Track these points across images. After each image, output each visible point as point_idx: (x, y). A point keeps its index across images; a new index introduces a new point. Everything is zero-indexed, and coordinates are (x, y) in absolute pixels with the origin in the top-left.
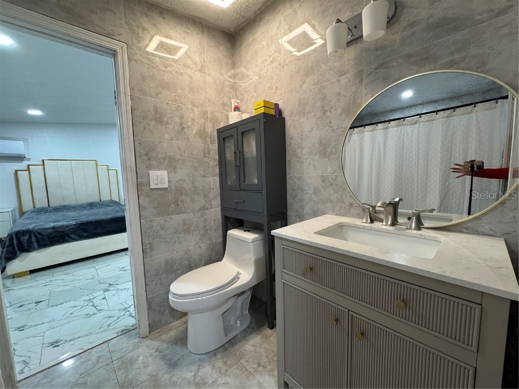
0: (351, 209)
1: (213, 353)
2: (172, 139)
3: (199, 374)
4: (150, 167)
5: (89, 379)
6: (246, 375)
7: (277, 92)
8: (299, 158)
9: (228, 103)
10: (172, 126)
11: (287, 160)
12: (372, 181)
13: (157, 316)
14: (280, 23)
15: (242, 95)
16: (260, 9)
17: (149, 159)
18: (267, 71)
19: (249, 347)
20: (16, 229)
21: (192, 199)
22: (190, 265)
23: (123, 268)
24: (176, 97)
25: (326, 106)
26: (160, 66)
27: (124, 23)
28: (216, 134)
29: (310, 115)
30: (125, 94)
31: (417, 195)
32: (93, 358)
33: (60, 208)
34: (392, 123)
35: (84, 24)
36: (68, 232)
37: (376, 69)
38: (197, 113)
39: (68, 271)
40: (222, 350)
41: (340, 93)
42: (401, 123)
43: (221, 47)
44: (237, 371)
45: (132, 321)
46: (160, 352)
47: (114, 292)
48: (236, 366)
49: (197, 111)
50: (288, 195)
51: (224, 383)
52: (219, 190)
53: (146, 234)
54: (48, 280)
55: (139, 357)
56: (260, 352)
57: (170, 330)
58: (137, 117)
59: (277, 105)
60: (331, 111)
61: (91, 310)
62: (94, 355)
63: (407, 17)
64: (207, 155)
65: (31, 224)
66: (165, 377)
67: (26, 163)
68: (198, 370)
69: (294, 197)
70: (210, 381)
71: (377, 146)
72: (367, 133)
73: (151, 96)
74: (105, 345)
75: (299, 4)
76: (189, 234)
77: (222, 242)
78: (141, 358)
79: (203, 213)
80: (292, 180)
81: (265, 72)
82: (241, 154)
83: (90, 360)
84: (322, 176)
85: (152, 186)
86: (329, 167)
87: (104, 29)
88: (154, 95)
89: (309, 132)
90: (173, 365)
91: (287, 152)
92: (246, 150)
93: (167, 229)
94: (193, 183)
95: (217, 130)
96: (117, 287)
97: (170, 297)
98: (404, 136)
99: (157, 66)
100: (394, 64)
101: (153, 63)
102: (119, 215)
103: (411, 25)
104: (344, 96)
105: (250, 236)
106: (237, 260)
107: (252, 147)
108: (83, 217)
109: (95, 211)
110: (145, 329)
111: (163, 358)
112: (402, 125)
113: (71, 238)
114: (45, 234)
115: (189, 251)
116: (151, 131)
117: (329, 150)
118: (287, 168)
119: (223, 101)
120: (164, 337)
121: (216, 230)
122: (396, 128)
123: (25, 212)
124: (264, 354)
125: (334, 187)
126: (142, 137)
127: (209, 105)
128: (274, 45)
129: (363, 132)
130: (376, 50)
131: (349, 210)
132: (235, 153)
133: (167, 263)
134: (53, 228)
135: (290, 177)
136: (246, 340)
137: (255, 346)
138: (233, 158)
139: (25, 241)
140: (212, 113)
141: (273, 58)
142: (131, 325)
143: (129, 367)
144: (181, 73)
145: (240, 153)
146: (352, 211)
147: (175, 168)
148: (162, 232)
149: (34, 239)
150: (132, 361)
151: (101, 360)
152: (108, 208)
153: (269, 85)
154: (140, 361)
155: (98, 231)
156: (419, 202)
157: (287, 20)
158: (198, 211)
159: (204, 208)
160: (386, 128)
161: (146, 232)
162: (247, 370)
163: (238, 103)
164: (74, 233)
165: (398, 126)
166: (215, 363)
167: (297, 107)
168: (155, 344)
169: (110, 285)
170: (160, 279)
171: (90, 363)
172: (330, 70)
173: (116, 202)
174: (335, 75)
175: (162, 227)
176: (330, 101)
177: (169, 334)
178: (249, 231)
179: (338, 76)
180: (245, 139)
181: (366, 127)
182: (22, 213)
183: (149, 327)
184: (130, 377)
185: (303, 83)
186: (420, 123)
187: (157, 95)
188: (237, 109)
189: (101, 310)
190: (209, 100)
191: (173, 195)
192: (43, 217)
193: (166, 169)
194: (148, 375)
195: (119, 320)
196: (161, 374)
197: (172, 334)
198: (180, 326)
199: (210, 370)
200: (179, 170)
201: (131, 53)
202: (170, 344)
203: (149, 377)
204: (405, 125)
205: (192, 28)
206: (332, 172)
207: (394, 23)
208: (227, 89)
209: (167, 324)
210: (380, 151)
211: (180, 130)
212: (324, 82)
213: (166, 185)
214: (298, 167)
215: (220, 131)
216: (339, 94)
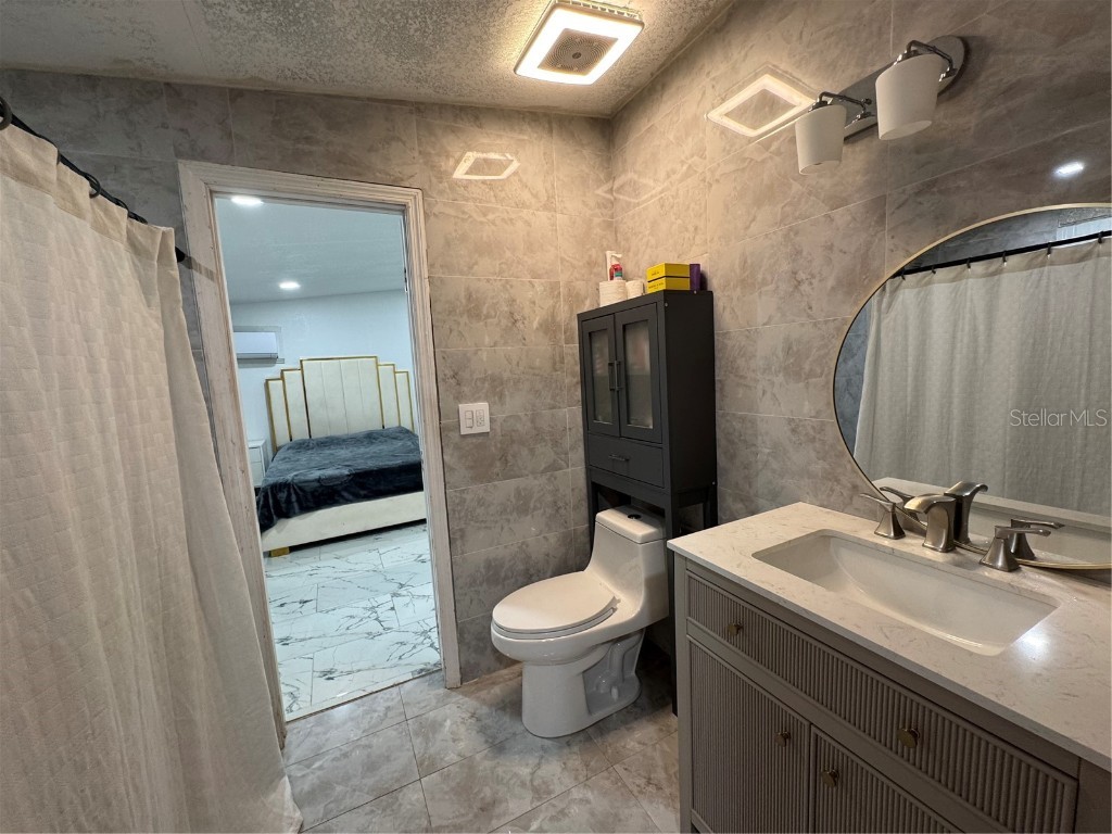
0: (855, 499)
1: (566, 741)
2: (495, 344)
3: (539, 772)
4: (459, 398)
5: (375, 741)
6: (622, 794)
7: (697, 237)
8: (741, 377)
9: (600, 260)
10: (496, 320)
11: (717, 378)
12: (951, 403)
13: (473, 655)
14: (704, 93)
15: (627, 240)
16: (663, 65)
17: (459, 384)
18: (677, 194)
19: (632, 743)
20: (272, 480)
21: (532, 451)
22: (528, 570)
23: (420, 556)
24: (503, 266)
25: (800, 272)
26: (474, 215)
27: (416, 154)
28: (575, 324)
29: (766, 288)
30: (421, 276)
31: (1086, 446)
32: (379, 709)
33: (326, 442)
34: (1013, 260)
35: (360, 175)
36: (340, 488)
37: (919, 193)
38: (539, 288)
39: (338, 553)
40: (581, 737)
41: (832, 245)
42: (1040, 259)
43: (584, 152)
44: (607, 782)
45: (433, 657)
46: (478, 720)
47: (407, 599)
48: (605, 774)
49: (539, 285)
50: (719, 451)
51: (581, 800)
52: (581, 430)
53: (454, 514)
54: (314, 565)
55: (445, 721)
56: (653, 759)
57: (494, 683)
58: (439, 313)
59: (694, 268)
60: (811, 284)
61: (374, 627)
62: (381, 703)
63: (994, 75)
64: (558, 365)
65: (289, 470)
66: (484, 765)
67: (279, 367)
68: (539, 765)
69: (732, 457)
70: (558, 789)
71: (968, 316)
72: (941, 284)
73: (462, 273)
74: (395, 690)
75: (743, 53)
76: (527, 515)
77: (587, 532)
78: (448, 723)
79: (552, 476)
80: (727, 421)
81: (673, 196)
82: (623, 366)
83: (375, 711)
84: (790, 421)
85: (464, 431)
86: (807, 403)
87: (387, 174)
88: (465, 269)
89: (765, 324)
90: (498, 747)
91: (717, 363)
92: (631, 358)
93: (489, 506)
94: (533, 421)
95: (578, 315)
96: (411, 589)
97: (493, 630)
98: (1047, 291)
99: (470, 217)
100: (962, 183)
101: (464, 212)
102: (411, 458)
103: (1004, 93)
104: (841, 251)
105: (639, 530)
106: (613, 572)
107: (642, 353)
108: (359, 461)
109: (374, 449)
110: (454, 675)
111: (482, 730)
112: (1043, 265)
113: (343, 497)
114: (307, 489)
115: (527, 546)
116: (461, 334)
117: (807, 367)
118: (717, 395)
119: (590, 256)
120: (483, 694)
121: (576, 508)
122: (1025, 273)
123: (280, 448)
124: (660, 763)
125: (817, 445)
126: (447, 347)
127: (562, 270)
128: (690, 139)
129: (930, 283)
130: (918, 151)
131: (851, 499)
132: (611, 364)
133: (489, 565)
134: (319, 480)
135: (723, 416)
136: (628, 729)
137: (644, 744)
138: (607, 374)
139: (283, 500)
140: (569, 283)
141: (690, 166)
142: (432, 662)
143: (431, 735)
144: (511, 220)
145: (620, 366)
146: (857, 502)
147: (501, 396)
148: (480, 511)
149: (294, 498)
150: (435, 726)
151: (390, 714)
152: (395, 442)
153: (679, 221)
154: (447, 729)
155: (382, 488)
156: (1089, 462)
157: (717, 88)
158: (542, 472)
159: (553, 467)
160: (993, 274)
161: (454, 511)
162: (625, 785)
163: (618, 259)
164: (346, 489)
165: (1029, 267)
166: (568, 759)
167: (738, 271)
168: (470, 703)
169: (402, 586)
170: (478, 592)
171: (376, 715)
172: (810, 193)
173: (408, 431)
174: (821, 204)
175: (481, 502)
176: (810, 261)
177: (492, 691)
178: (637, 517)
179: (827, 208)
180: (629, 338)
181: (938, 271)
182: (276, 449)
183: (461, 673)
184: (432, 751)
185: (751, 222)
186: (1098, 256)
187: (471, 268)
188: (617, 271)
189: (389, 629)
190: (562, 260)
191: (499, 445)
192: (304, 457)
193: (486, 399)
194: (459, 755)
195: (414, 651)
196: (478, 757)
197: (497, 690)
198: (510, 679)
199: (559, 770)
200: (508, 399)
201: (429, 204)
202: (494, 709)
203: (460, 759)
204: (1052, 264)
205: (529, 130)
206: (813, 414)
207: (963, 90)
208: (598, 230)
209: (490, 671)
210: (975, 329)
211: (510, 324)
212: (796, 219)
213: (486, 428)
214: (740, 396)
215: (583, 318)
216: (830, 248)
